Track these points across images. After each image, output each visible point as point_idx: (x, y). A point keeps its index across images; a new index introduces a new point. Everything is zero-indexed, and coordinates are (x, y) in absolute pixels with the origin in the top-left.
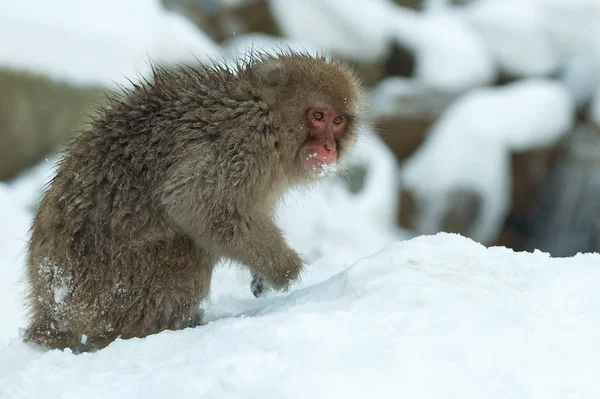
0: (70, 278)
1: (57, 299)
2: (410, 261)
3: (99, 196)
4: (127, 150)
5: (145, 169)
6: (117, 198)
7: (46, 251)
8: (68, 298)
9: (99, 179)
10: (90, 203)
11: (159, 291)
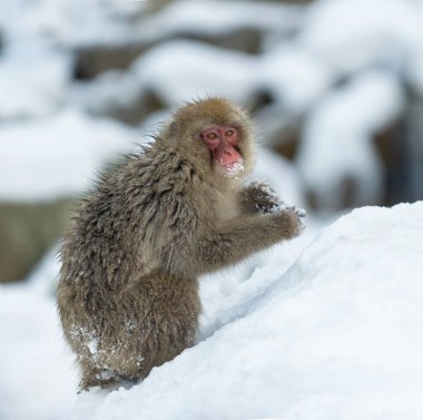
0: (94, 332)
1: (93, 350)
2: (341, 238)
3: (93, 265)
4: (99, 226)
5: (115, 232)
6: (104, 261)
7: (71, 320)
8: (99, 346)
9: (89, 254)
10: (90, 272)
11: (162, 321)
